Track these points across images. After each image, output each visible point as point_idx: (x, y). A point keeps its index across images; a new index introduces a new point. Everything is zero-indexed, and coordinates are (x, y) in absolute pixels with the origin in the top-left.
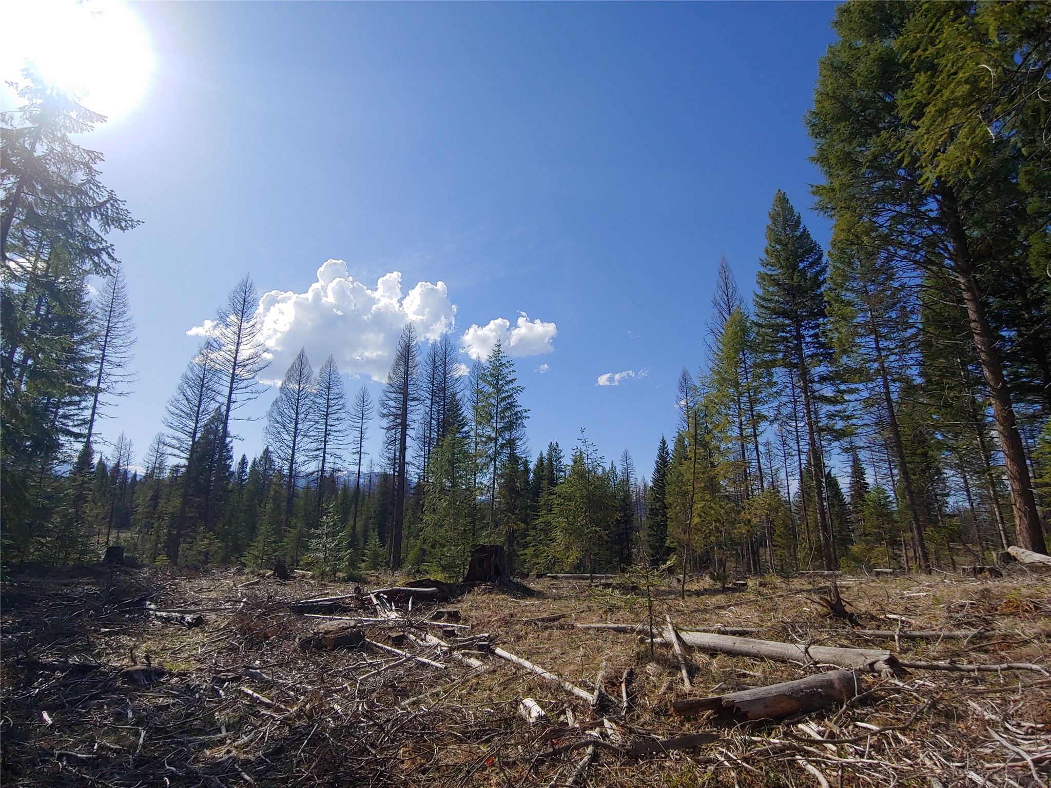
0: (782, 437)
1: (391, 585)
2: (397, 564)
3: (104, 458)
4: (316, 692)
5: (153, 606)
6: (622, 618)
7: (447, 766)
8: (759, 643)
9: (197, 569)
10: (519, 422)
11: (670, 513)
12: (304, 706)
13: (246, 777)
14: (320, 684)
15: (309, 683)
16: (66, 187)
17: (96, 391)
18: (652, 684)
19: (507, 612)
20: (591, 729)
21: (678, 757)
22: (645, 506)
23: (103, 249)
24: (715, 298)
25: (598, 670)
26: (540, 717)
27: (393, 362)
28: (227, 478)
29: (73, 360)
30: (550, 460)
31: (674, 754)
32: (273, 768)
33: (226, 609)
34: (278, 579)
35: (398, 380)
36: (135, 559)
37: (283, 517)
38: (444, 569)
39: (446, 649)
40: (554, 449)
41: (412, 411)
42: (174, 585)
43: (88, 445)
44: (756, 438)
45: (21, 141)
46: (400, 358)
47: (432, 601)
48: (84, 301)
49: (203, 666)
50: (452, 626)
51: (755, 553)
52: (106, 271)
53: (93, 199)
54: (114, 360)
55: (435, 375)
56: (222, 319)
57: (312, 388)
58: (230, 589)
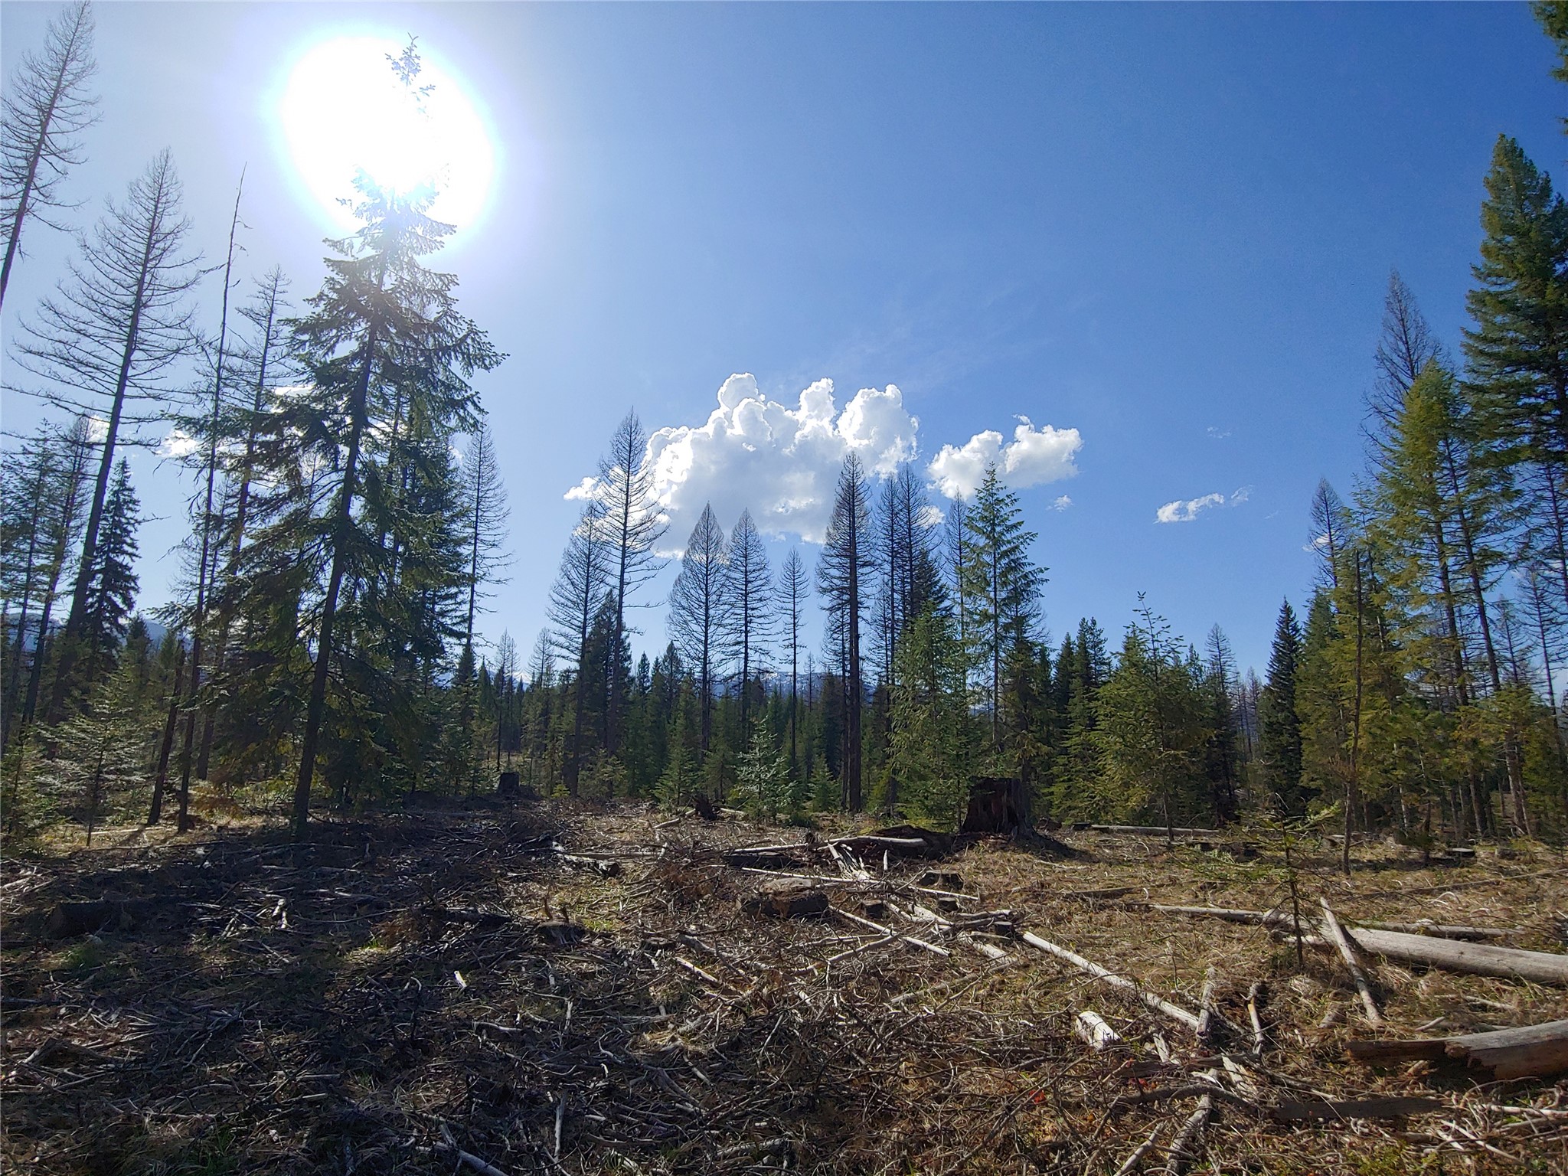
0: (1535, 590)
1: (853, 833)
2: (857, 805)
3: (486, 662)
4: (773, 973)
5: (560, 848)
6: (1236, 900)
7: (973, 1096)
8: (1511, 955)
9: (603, 804)
10: (1033, 588)
11: (1305, 730)
12: (760, 990)
13: (699, 1074)
14: (777, 962)
15: (762, 960)
16: (421, 325)
17: (472, 580)
18: (1304, 1009)
19: (1034, 879)
20: (1202, 1069)
21: (1366, 1130)
22: (1256, 719)
23: (468, 399)
24: (1380, 350)
25: (1203, 978)
26: (1110, 1042)
27: (831, 512)
28: (627, 685)
29: (444, 543)
30: (1083, 646)
31: (1358, 1125)
32: (732, 1067)
33: (644, 856)
34: (702, 820)
35: (842, 541)
36: (531, 789)
37: (700, 736)
38: (930, 812)
39: (946, 928)
40: (1088, 629)
41: (864, 582)
42: (580, 822)
43: (468, 648)
44: (1480, 595)
45: (366, 274)
46: (841, 506)
47: (918, 858)
48: (451, 468)
49: (628, 927)
50: (952, 896)
51: (1484, 802)
52: (473, 426)
53: (452, 336)
54: (488, 538)
55: (895, 527)
56: (604, 472)
57: (722, 559)
58: (646, 831)
